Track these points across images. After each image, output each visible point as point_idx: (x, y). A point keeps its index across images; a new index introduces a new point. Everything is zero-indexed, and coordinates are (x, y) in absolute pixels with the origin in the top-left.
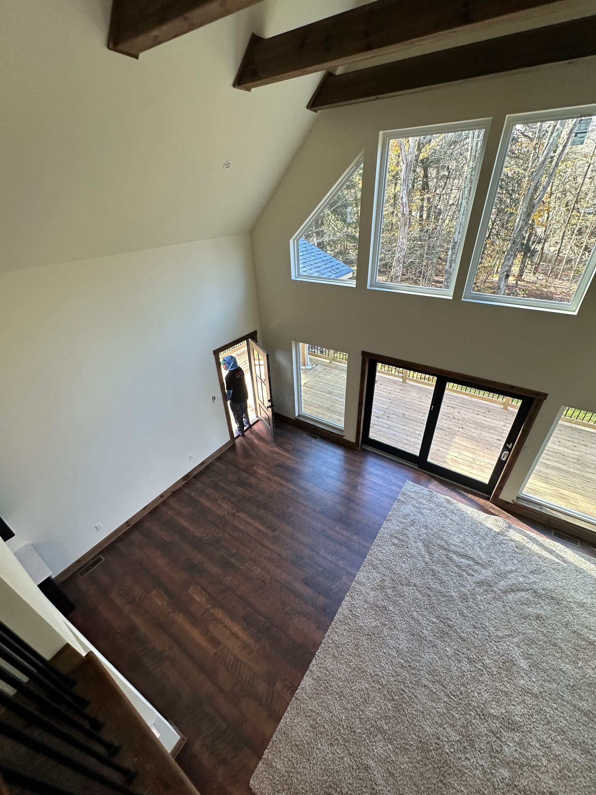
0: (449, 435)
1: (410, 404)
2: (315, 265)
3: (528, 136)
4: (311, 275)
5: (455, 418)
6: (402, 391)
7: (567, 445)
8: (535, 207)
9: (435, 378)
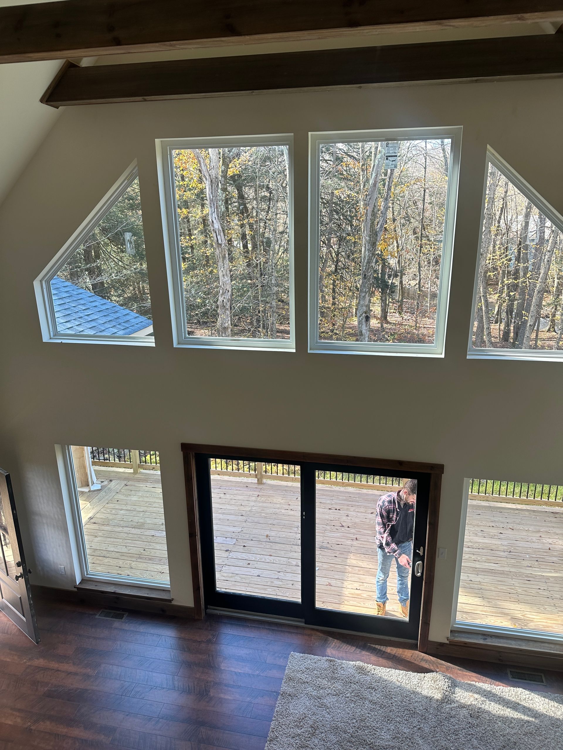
0: (340, 556)
1: (274, 516)
2: (86, 317)
3: (353, 156)
4: (82, 333)
5: (343, 526)
6: (259, 498)
7: (492, 534)
8: (378, 234)
9: (298, 468)
